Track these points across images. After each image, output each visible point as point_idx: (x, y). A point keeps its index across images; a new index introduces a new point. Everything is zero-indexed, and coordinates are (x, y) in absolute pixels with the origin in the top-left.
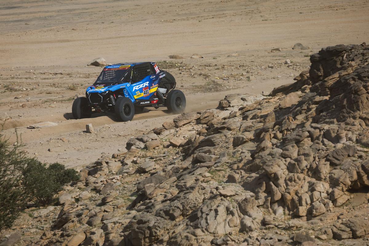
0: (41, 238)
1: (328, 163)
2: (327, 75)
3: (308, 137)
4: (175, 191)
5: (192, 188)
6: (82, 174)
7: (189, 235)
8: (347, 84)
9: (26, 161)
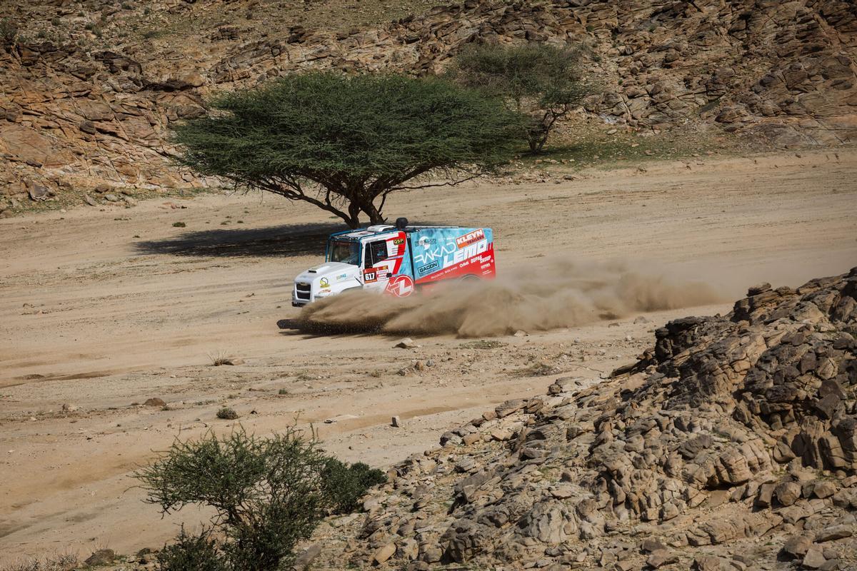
0: (345, 551)
1: (681, 456)
2: (676, 352)
3: (655, 426)
4: (500, 493)
5: (520, 489)
6: (390, 475)
7: (518, 545)
8: (700, 363)
9: (324, 460)
